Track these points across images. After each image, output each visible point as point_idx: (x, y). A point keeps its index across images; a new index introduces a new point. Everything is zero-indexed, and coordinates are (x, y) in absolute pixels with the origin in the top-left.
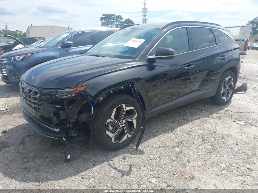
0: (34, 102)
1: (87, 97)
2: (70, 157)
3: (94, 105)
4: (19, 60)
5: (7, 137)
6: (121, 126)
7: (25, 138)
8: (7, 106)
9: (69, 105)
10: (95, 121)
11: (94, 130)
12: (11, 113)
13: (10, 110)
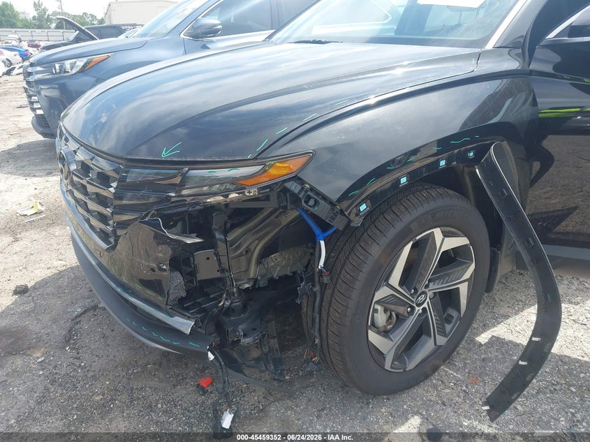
0: (99, 213)
1: (306, 202)
2: (233, 421)
3: (326, 234)
4: (74, 71)
5: (25, 312)
6: (417, 308)
7: (81, 318)
8: (40, 204)
9: (229, 225)
10: (328, 292)
11: (324, 326)
12: (49, 225)
13: (49, 213)
